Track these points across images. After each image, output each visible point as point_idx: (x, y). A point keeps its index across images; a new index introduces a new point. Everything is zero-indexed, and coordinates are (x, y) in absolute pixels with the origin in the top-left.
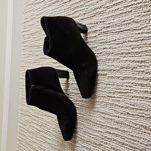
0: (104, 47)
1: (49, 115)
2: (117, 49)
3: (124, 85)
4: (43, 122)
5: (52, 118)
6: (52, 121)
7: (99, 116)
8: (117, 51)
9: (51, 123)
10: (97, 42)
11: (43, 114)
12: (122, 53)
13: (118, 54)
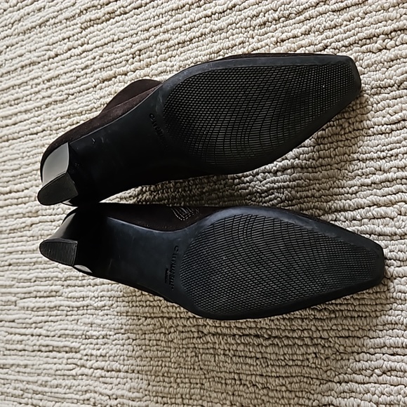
1: (55, 344)
2: (341, 30)
3: (399, 150)
4: (31, 379)
5: (70, 355)
6: (71, 367)
8: (346, 35)
9: (67, 373)
10: (244, 24)
11: (27, 348)
12: (369, 39)
13: (350, 45)
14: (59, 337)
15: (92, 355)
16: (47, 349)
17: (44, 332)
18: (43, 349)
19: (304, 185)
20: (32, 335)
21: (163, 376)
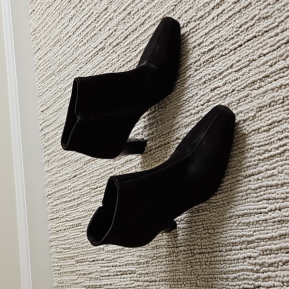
0: (212, 87)
1: (124, 270)
2: (239, 80)
5: (132, 275)
6: (132, 282)
7: (236, 224)
8: (242, 83)
9: (131, 286)
11: (110, 274)
12: (253, 83)
13: (245, 87)
14: (125, 266)
15: (142, 274)
16: (120, 273)
17: (118, 264)
18: (118, 273)
20: (113, 267)
21: (177, 281)
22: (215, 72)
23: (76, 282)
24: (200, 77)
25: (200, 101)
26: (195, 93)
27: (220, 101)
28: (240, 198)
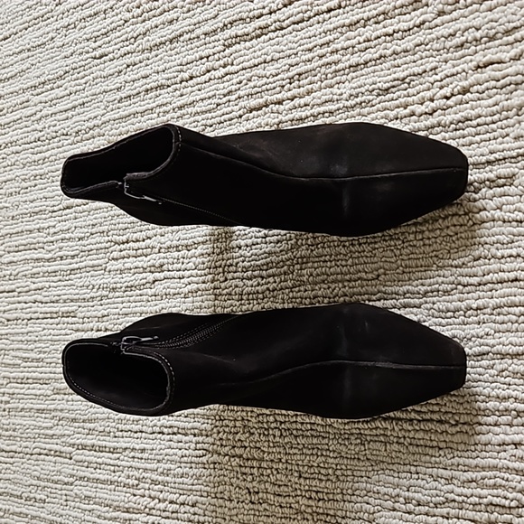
1: (181, 425)
5: (200, 439)
6: (200, 452)
9: (196, 460)
14: (186, 417)
16: (170, 431)
18: (165, 430)
19: (505, 241)
22: (494, 24)
23: (50, 432)
24: (451, 31)
25: (441, 88)
26: (429, 67)
27: (498, 96)
28: (514, 318)
